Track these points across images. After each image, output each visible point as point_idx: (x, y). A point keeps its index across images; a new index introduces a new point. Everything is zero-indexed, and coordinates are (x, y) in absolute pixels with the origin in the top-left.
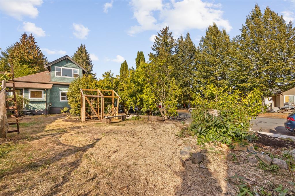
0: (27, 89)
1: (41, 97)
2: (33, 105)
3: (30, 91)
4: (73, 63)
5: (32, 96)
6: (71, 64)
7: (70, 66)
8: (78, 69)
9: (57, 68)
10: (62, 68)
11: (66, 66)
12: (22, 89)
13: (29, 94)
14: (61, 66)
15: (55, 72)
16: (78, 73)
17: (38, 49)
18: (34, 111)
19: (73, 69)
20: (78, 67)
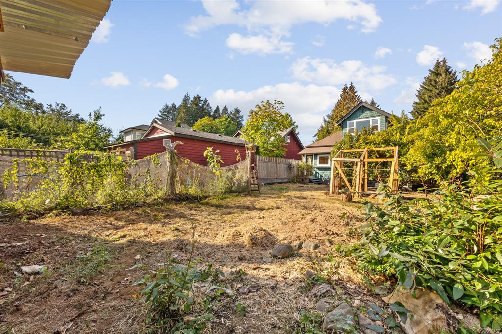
0: (316, 155)
1: (327, 163)
2: (320, 172)
3: (318, 156)
4: (372, 110)
5: (320, 163)
6: (368, 112)
7: (367, 116)
8: (379, 118)
9: (349, 124)
10: (355, 122)
11: (360, 117)
12: (312, 155)
13: (318, 160)
14: (355, 119)
15: (348, 128)
16: (379, 124)
17: (359, 100)
18: (321, 179)
19: (371, 119)
20: (379, 114)
